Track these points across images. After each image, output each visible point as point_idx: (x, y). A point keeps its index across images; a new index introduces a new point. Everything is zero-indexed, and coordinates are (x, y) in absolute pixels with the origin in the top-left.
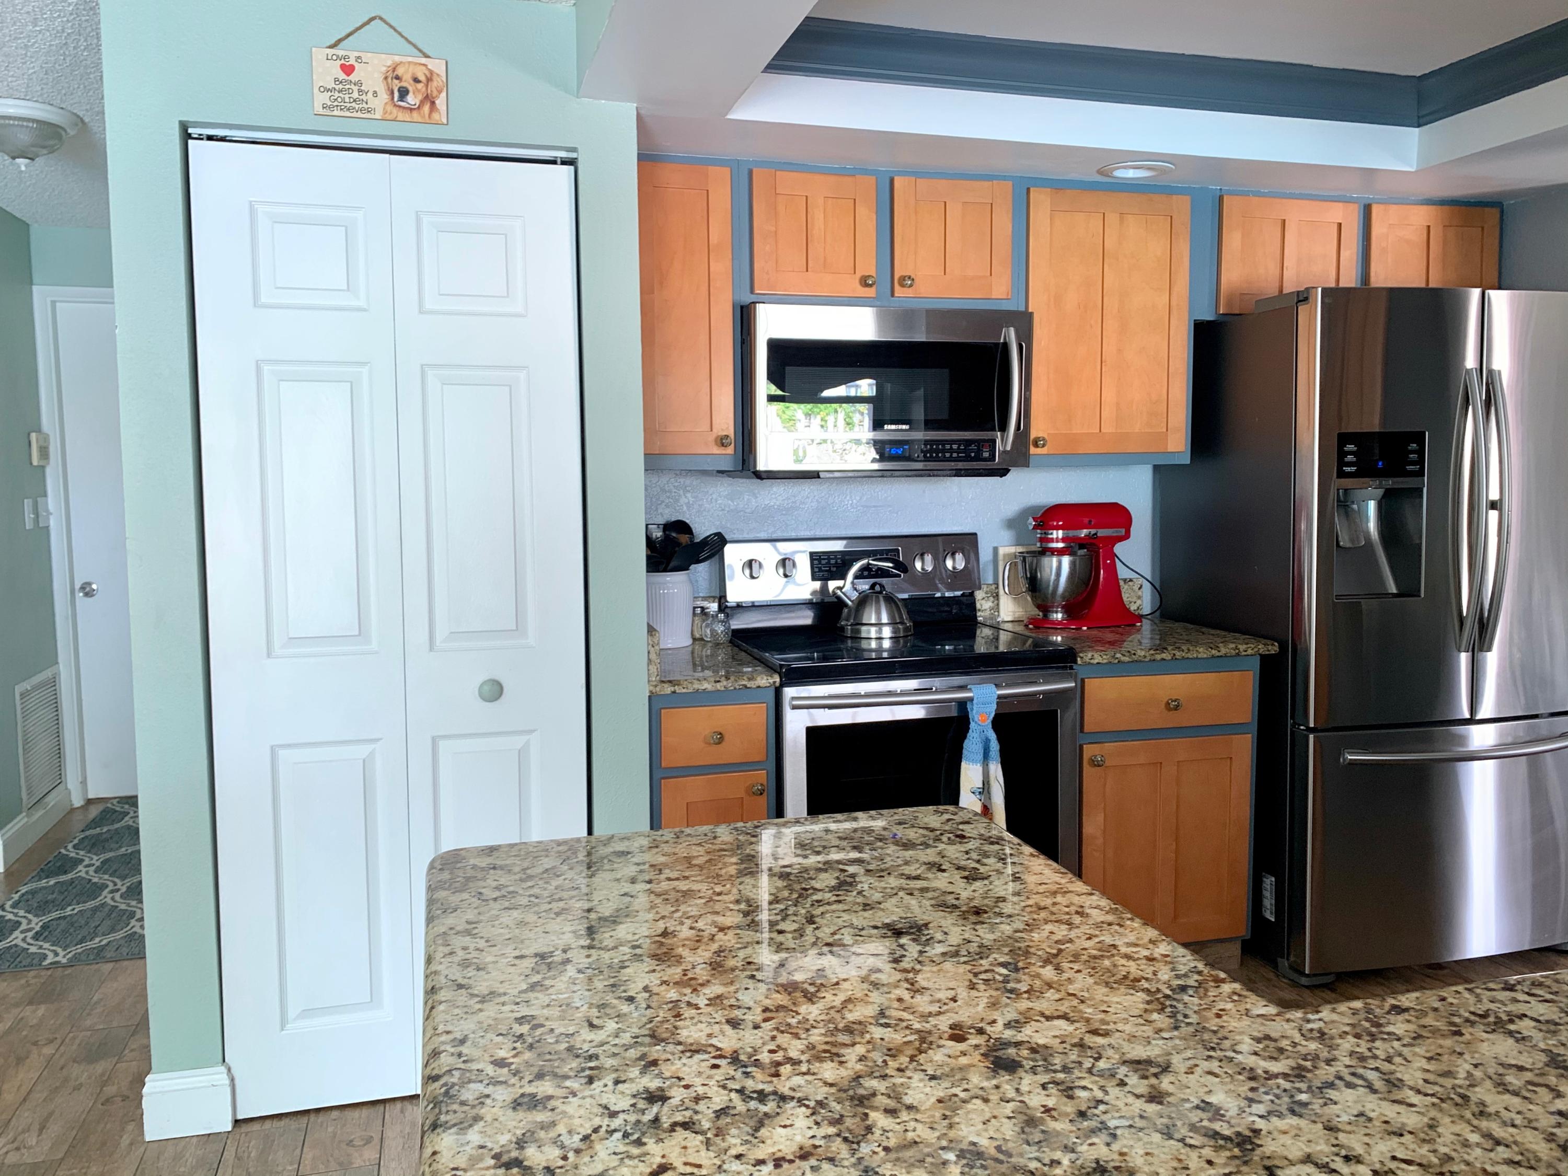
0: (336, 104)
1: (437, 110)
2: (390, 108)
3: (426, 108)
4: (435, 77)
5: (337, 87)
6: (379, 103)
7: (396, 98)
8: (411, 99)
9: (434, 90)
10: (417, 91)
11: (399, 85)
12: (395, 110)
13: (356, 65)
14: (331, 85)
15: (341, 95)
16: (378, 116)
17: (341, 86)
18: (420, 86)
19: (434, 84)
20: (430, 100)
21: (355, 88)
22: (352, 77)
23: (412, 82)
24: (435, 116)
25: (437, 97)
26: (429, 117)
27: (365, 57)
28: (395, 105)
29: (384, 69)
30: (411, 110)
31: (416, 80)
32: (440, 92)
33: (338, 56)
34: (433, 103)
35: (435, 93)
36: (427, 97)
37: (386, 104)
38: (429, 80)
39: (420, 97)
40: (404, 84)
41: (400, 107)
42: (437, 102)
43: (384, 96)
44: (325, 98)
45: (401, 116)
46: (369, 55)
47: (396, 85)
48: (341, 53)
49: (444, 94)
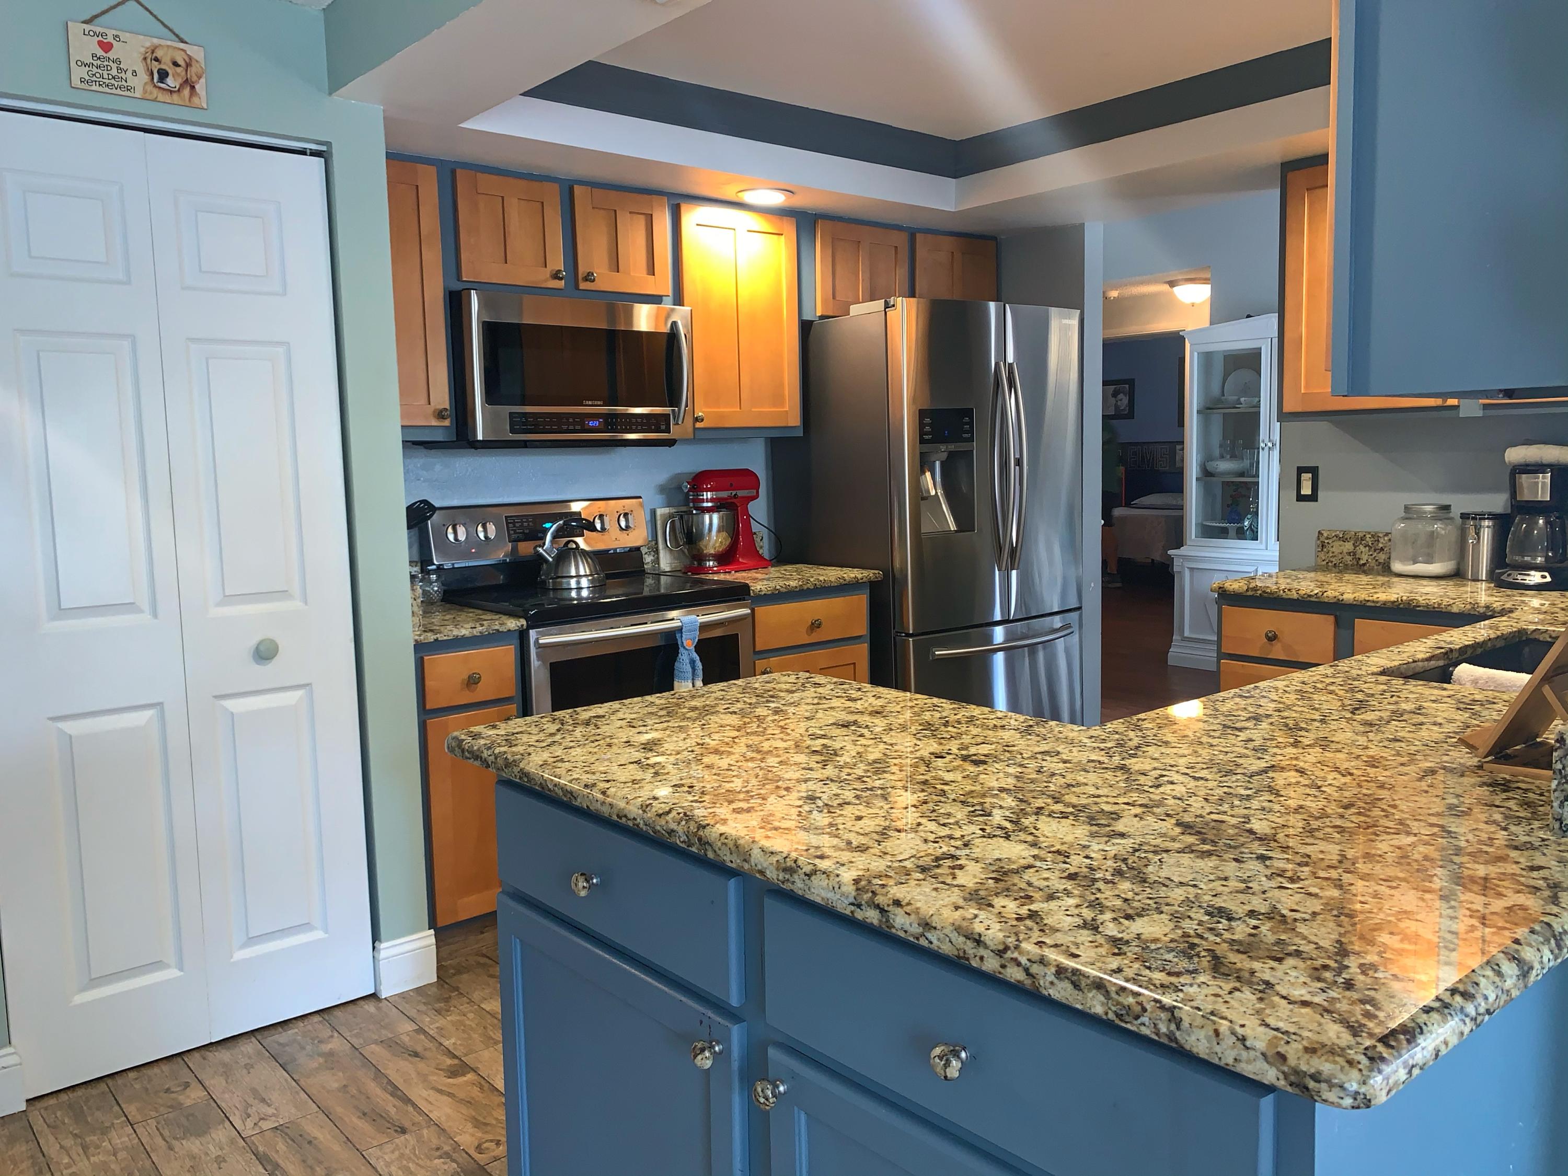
0: (94, 78)
1: (196, 94)
2: (150, 88)
3: (187, 91)
4: (194, 63)
5: (95, 63)
6: (140, 82)
7: (156, 80)
8: (170, 81)
9: (194, 75)
10: (176, 75)
11: (159, 67)
12: (155, 91)
13: (114, 43)
14: (89, 60)
15: (99, 71)
16: (137, 95)
17: (99, 62)
18: (179, 70)
19: (193, 70)
20: (190, 84)
21: (114, 66)
22: (111, 55)
23: (171, 65)
24: (195, 100)
25: (197, 82)
26: (190, 101)
27: (124, 36)
28: (155, 86)
29: (143, 50)
30: (171, 92)
31: (176, 64)
32: (199, 77)
33: (95, 33)
34: (193, 88)
35: (195, 78)
36: (186, 81)
37: (146, 84)
38: (188, 65)
39: (180, 81)
40: (163, 67)
41: (160, 88)
42: (197, 87)
43: (144, 77)
44: (83, 72)
45: (162, 97)
46: (128, 34)
47: (155, 67)
48: (98, 30)
49: (203, 80)
